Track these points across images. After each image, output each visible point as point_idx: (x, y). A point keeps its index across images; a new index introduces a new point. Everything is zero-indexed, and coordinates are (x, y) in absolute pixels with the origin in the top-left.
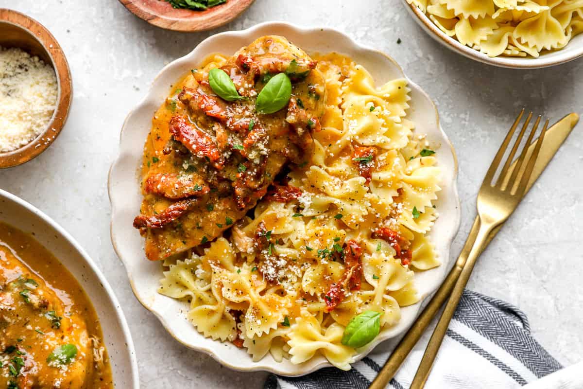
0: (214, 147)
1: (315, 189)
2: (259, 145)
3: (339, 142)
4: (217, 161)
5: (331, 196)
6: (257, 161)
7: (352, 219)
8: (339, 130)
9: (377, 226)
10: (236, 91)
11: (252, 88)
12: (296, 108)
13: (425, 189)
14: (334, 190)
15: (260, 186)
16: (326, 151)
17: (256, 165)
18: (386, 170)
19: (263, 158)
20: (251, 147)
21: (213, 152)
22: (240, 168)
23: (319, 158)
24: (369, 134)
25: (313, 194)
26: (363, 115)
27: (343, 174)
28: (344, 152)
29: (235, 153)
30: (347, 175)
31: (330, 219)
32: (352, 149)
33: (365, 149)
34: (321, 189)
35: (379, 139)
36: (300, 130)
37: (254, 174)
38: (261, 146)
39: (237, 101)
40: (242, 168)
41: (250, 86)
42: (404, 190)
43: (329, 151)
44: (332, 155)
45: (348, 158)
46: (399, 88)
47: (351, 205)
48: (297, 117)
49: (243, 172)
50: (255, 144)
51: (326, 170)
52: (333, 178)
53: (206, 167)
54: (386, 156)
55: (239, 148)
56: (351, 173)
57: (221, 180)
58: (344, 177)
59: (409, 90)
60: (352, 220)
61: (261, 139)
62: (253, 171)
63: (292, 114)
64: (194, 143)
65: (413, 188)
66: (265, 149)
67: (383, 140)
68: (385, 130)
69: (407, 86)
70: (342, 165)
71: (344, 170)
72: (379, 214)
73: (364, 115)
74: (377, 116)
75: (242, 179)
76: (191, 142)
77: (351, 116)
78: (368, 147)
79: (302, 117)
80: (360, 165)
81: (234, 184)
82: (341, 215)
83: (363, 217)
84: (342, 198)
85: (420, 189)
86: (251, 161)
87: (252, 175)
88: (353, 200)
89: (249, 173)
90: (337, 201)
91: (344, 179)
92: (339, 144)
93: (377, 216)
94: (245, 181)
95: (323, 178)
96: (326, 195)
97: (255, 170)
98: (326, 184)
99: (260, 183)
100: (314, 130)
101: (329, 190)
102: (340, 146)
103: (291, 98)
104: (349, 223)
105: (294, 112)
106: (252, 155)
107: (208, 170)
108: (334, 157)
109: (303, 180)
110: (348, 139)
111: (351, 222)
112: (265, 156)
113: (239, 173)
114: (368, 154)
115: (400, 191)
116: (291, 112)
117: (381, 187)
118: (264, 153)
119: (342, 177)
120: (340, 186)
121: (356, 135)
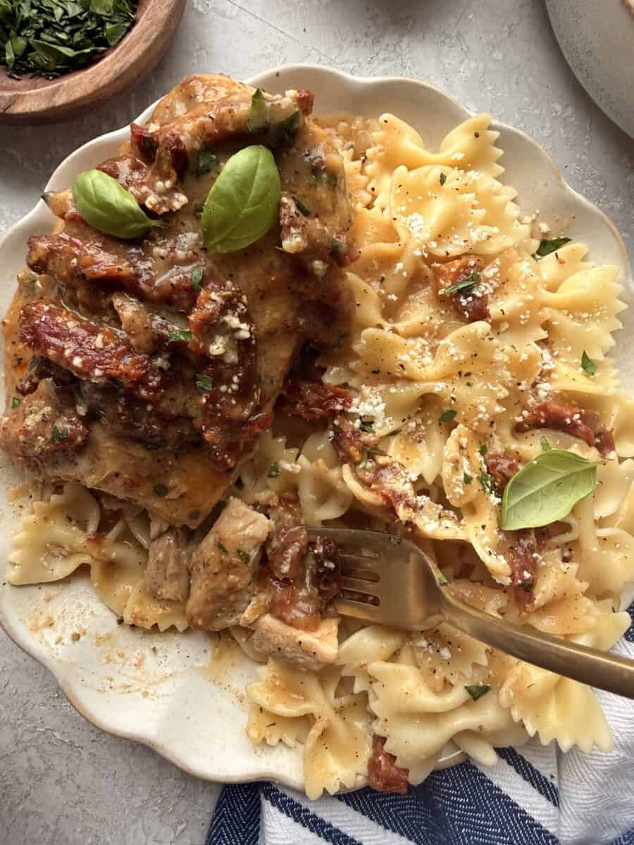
0: (123, 354)
1: (382, 374)
2: (227, 318)
3: (400, 266)
4: (142, 381)
5: (422, 381)
6: (233, 357)
7: (480, 412)
8: (393, 242)
9: (525, 407)
10: (140, 210)
11: (174, 189)
12: (297, 215)
13: (593, 313)
14: (423, 366)
15: (257, 409)
16: (379, 294)
17: (234, 367)
18: (506, 294)
19: (244, 347)
20: (211, 327)
21: (125, 365)
22: (199, 383)
23: (369, 310)
24: (453, 233)
25: (382, 387)
26: (429, 198)
27: (428, 329)
28: (415, 285)
29: (177, 351)
30: (436, 327)
31: (428, 427)
32: (429, 272)
33: (457, 263)
34: (398, 372)
35: (476, 234)
36: (318, 265)
37: (235, 387)
38: (233, 321)
39: (152, 234)
40: (205, 382)
41: (168, 184)
42: (555, 323)
43: (383, 292)
44: (393, 297)
45: (426, 292)
46: (477, 135)
47: (468, 384)
48: (306, 236)
49: (207, 392)
50: (218, 319)
51: (394, 331)
52: (411, 342)
53: (122, 401)
54: (498, 266)
55: (182, 338)
56: (442, 321)
57: (167, 420)
58: (430, 334)
59: (496, 134)
60: (480, 416)
61: (229, 305)
62: (229, 382)
63: (293, 230)
64: (75, 354)
65: (571, 316)
66: (244, 326)
67: (485, 234)
68: (480, 213)
69: (491, 128)
70: (420, 312)
71: (428, 318)
72: (524, 383)
73: (432, 197)
74: (457, 189)
75: (210, 406)
76: (67, 353)
77: (404, 208)
78: (459, 257)
79: (315, 234)
80: (462, 300)
81: (198, 423)
82: (452, 411)
83: (500, 402)
84: (446, 377)
85: (585, 315)
86: (219, 359)
87: (230, 391)
88: (468, 374)
89: (223, 388)
90: (439, 387)
91: (432, 336)
92: (401, 271)
93: (521, 388)
94: (220, 411)
95: (393, 347)
96: (410, 380)
97: (235, 379)
98: (405, 358)
99: (252, 403)
100: (347, 257)
101: (414, 368)
102: (405, 274)
103: (281, 197)
104: (476, 424)
105: (296, 226)
106: (217, 347)
107: (128, 406)
108: (397, 300)
109: (353, 365)
110: (418, 253)
111: (480, 421)
112: (247, 341)
113: (200, 395)
114: (467, 271)
115: (547, 326)
116: (289, 227)
117: (507, 330)
118: (245, 334)
119: (426, 334)
120: (430, 354)
121: (430, 240)
